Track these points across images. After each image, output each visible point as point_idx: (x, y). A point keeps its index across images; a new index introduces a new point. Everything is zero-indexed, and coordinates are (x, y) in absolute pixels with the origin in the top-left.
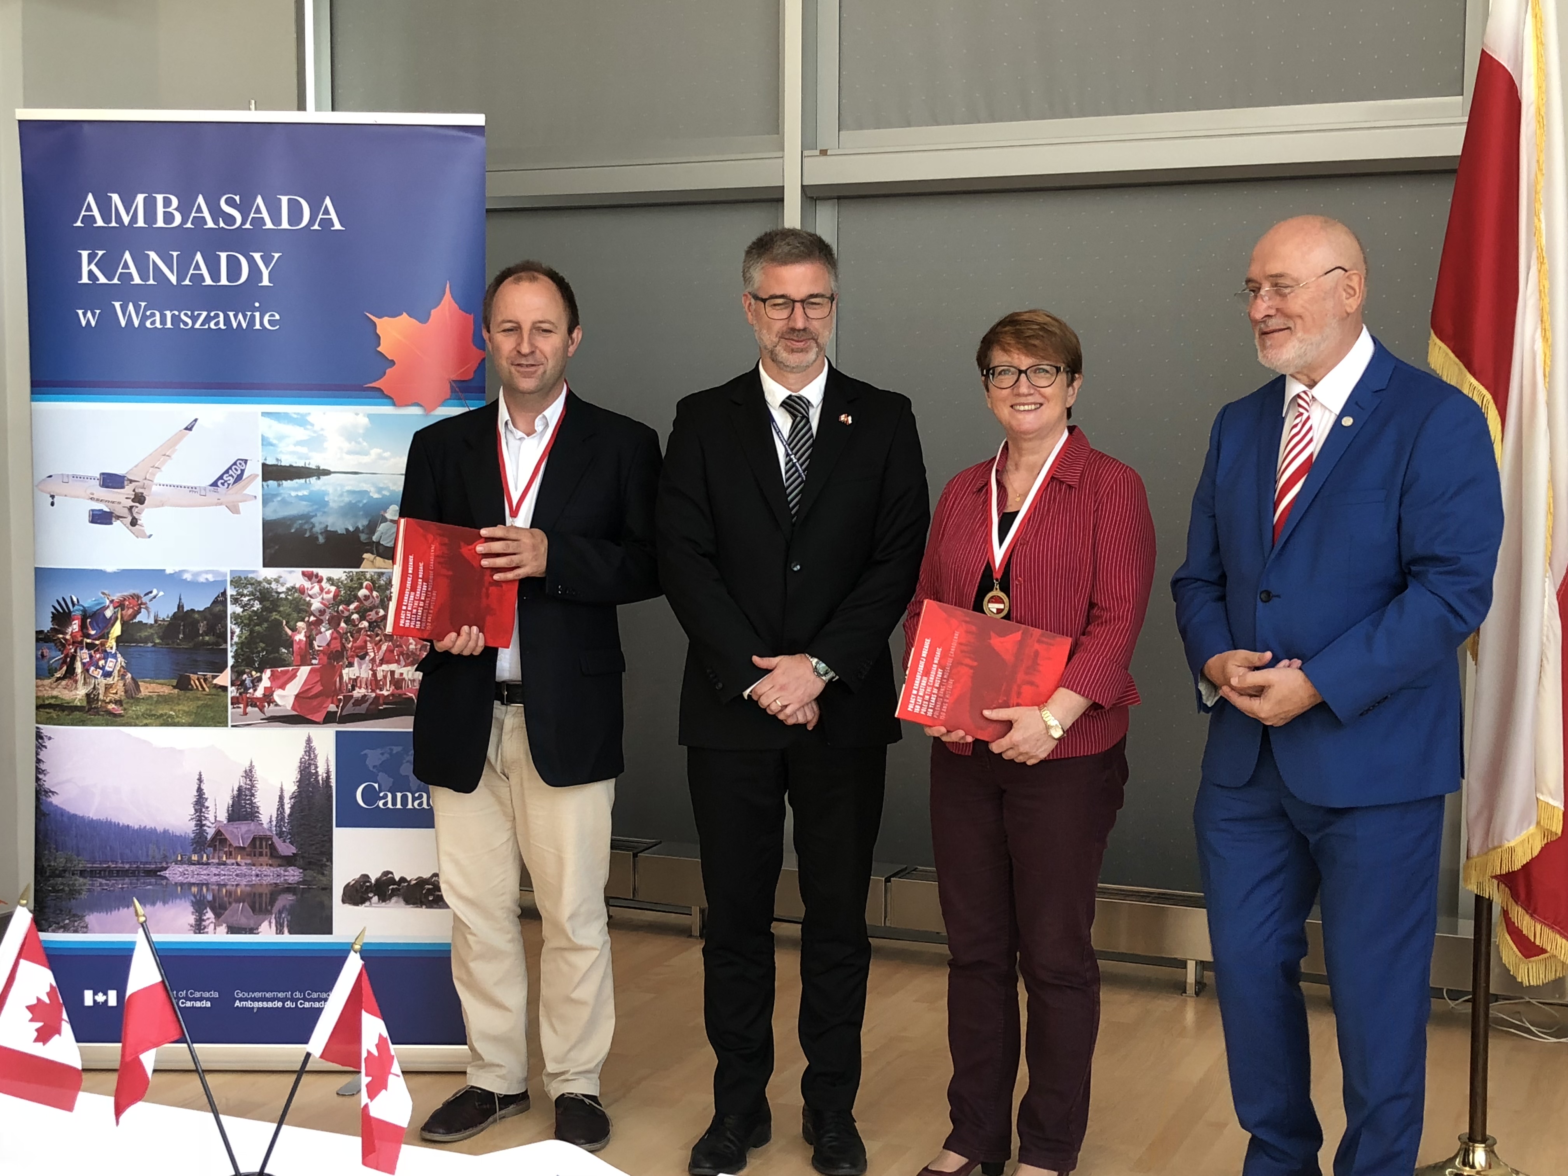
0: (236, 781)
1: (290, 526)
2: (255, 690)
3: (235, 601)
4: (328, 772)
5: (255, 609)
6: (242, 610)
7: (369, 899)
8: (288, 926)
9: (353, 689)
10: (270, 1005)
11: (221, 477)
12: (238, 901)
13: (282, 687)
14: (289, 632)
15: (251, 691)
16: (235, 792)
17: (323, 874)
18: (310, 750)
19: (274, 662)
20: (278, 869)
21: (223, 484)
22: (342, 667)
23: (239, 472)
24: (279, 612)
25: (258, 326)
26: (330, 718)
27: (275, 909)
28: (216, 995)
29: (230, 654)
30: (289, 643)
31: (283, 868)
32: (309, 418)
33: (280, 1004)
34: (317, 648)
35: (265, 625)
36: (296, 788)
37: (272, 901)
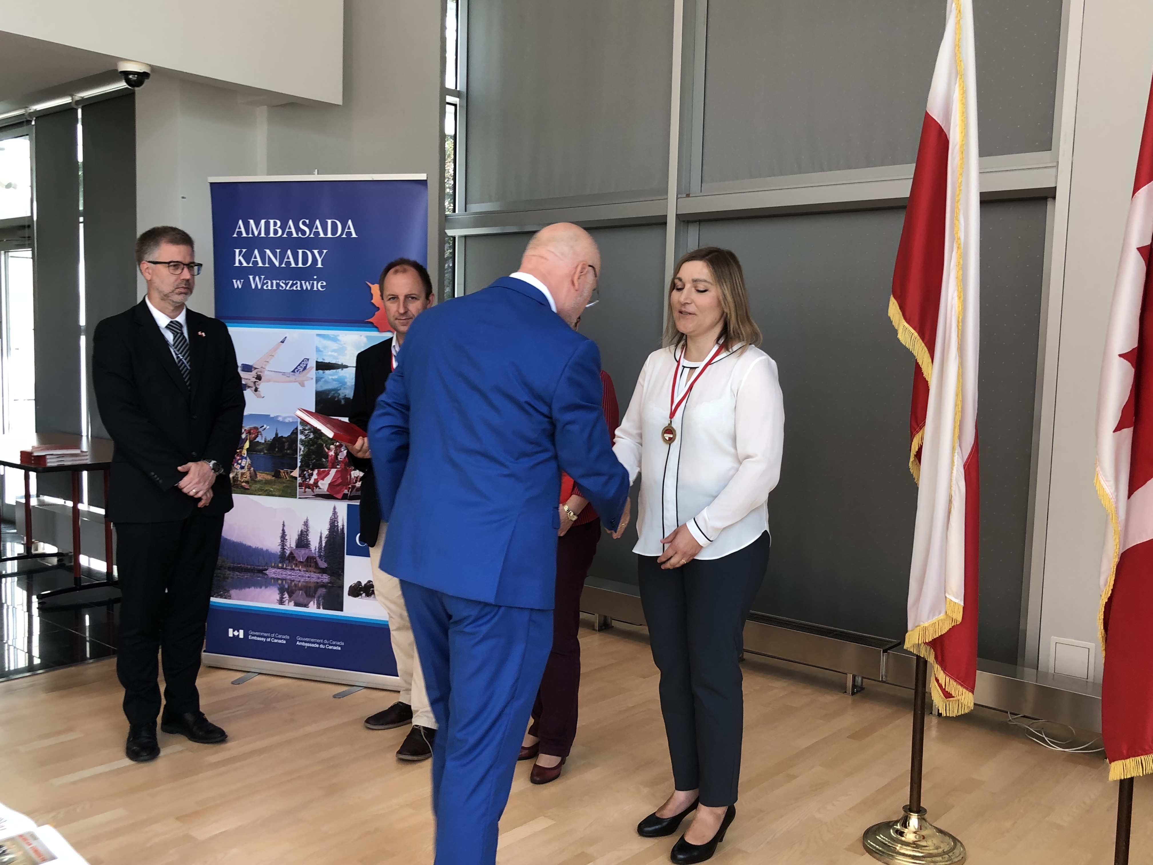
0: (300, 527)
1: (328, 395)
2: (310, 480)
3: (302, 433)
4: (343, 526)
5: (311, 437)
6: (304, 437)
7: (361, 595)
8: (322, 605)
9: (356, 482)
10: (313, 645)
11: (296, 368)
12: (300, 589)
13: (323, 479)
14: (327, 450)
15: (308, 480)
16: (300, 533)
17: (339, 579)
18: (335, 513)
19: (319, 466)
20: (318, 574)
21: (297, 371)
22: (351, 470)
23: (305, 365)
24: (322, 439)
25: (315, 289)
26: (345, 497)
27: (317, 596)
28: (288, 637)
29: (299, 460)
30: (326, 456)
31: (321, 574)
32: (339, 338)
33: (317, 646)
34: (339, 460)
35: (315, 446)
36: (328, 532)
37: (316, 591)
